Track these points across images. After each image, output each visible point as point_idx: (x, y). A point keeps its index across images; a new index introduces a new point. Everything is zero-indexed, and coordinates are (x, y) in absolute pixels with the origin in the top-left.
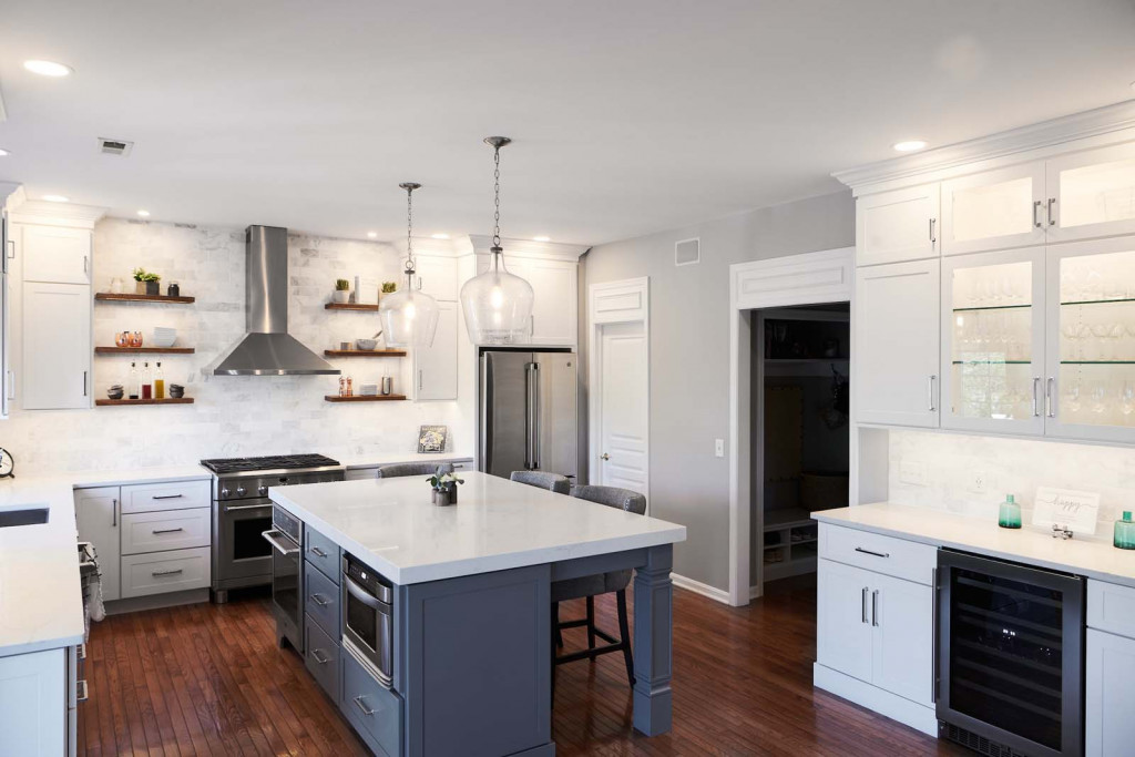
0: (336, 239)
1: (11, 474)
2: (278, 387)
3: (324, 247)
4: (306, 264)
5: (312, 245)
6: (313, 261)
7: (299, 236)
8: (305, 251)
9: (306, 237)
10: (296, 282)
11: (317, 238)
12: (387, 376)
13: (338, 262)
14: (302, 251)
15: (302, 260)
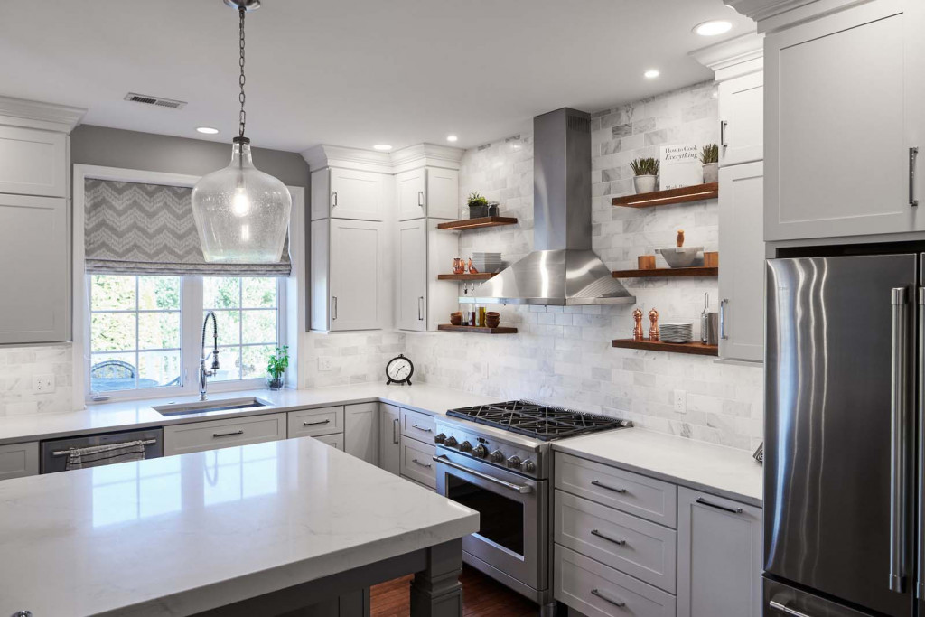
0: (653, 97)
1: (407, 381)
2: (590, 322)
3: (639, 116)
4: (617, 148)
5: (624, 119)
6: (625, 140)
7: (609, 111)
8: (617, 131)
9: (617, 109)
10: (606, 176)
11: (630, 105)
12: (708, 311)
13: (656, 134)
14: (613, 131)
15: (613, 144)
